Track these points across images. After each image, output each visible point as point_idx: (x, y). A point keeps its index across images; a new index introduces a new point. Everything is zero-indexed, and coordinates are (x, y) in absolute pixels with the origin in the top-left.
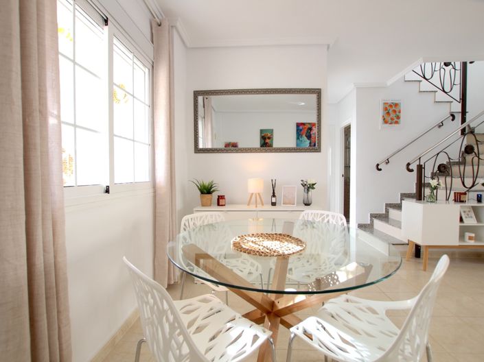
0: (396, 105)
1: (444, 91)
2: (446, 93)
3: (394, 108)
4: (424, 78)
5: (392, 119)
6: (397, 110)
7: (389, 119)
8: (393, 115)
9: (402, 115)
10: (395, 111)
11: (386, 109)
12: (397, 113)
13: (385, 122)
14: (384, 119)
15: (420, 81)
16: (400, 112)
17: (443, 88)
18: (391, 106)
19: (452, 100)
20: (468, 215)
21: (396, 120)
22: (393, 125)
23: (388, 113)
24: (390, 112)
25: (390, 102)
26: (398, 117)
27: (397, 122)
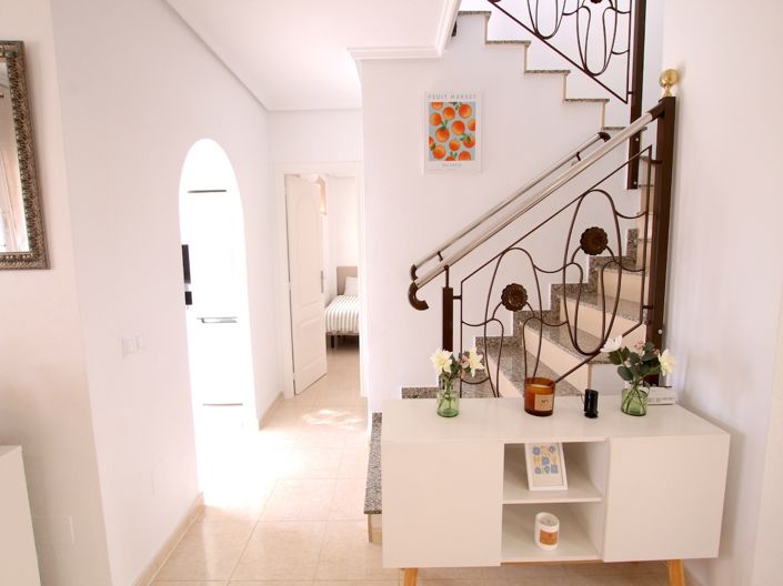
0: (464, 108)
1: (586, 71)
2: (592, 75)
3: (458, 118)
4: (537, 33)
5: (454, 147)
6: (466, 122)
7: (445, 146)
8: (454, 136)
9: (477, 136)
10: (460, 126)
11: (438, 120)
12: (467, 131)
13: (437, 154)
14: (433, 147)
15: (527, 44)
16: (473, 128)
17: (585, 65)
18: (449, 111)
19: (607, 95)
20: (545, 461)
21: (463, 148)
22: (457, 162)
23: (443, 132)
24: (449, 126)
25: (447, 101)
26: (470, 143)
27: (465, 156)
